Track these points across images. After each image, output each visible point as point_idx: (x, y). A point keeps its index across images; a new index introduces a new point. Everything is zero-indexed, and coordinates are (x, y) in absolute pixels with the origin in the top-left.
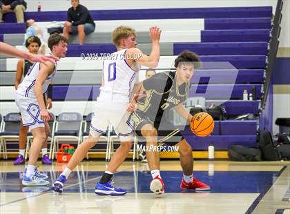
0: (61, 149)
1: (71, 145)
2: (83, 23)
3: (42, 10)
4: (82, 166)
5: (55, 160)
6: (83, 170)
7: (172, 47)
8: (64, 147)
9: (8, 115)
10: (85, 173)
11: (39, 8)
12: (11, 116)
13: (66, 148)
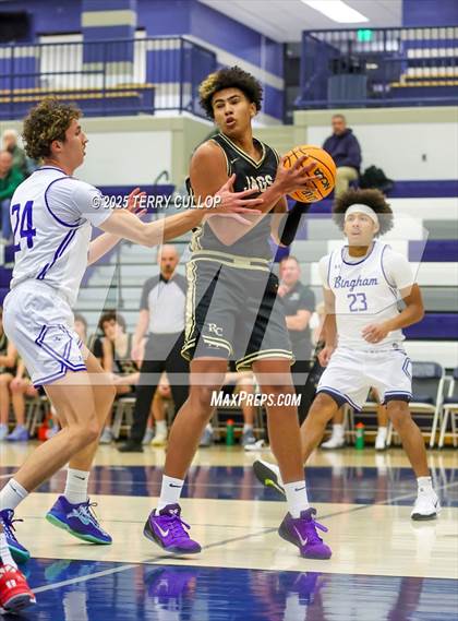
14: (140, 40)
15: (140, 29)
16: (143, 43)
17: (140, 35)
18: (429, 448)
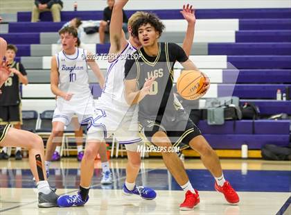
3: (78, 9)
4: (117, 164)
6: (117, 168)
7: (207, 47)
9: (44, 113)
10: (120, 170)
11: (76, 8)
12: (47, 113)
18: (110, 158)
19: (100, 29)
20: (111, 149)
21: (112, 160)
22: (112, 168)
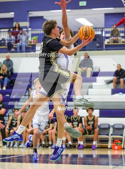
0: (115, 142)
1: (120, 141)
2: (123, 78)
3: (101, 71)
5: (111, 148)
8: (116, 142)
11: (99, 70)
13: (117, 142)
14: (30, 31)
15: (30, 27)
16: (31, 32)
17: (30, 29)
18: (122, 149)
19: (114, 81)
20: (122, 144)
21: (122, 150)
22: (123, 154)
